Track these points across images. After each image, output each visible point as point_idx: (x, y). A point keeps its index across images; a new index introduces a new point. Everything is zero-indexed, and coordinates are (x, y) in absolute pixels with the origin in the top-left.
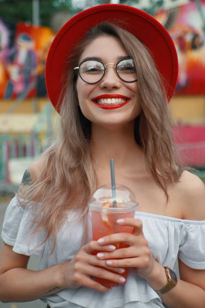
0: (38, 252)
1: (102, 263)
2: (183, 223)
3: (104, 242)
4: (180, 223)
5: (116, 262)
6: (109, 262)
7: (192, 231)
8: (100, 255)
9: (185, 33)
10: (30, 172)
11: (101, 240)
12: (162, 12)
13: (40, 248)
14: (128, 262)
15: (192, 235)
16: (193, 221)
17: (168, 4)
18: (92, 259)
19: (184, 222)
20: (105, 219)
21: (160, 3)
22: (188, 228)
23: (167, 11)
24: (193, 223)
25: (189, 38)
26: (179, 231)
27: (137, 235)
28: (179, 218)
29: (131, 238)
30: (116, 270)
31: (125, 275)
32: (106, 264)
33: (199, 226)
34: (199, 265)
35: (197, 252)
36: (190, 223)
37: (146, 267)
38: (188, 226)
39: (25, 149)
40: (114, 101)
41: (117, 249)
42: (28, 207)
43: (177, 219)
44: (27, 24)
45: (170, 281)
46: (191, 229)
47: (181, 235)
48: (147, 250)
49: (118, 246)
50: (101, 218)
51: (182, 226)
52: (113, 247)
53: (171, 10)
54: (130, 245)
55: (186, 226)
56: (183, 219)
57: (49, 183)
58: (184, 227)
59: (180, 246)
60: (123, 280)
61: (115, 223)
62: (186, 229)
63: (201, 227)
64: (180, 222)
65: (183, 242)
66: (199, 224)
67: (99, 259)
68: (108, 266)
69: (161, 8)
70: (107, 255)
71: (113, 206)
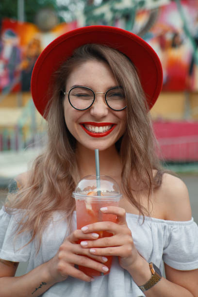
0: (24, 257)
1: (86, 251)
2: (165, 224)
3: (87, 230)
4: (163, 224)
5: (99, 251)
6: (92, 250)
7: (175, 232)
8: (83, 243)
9: (165, 31)
10: (17, 181)
11: (84, 229)
12: (144, 12)
13: (27, 254)
14: (111, 250)
15: (176, 236)
16: (176, 222)
17: (150, 4)
18: (76, 247)
19: (167, 223)
20: (89, 207)
21: (142, 3)
22: (172, 228)
23: (148, 12)
24: (177, 224)
25: (169, 37)
26: (162, 233)
27: (120, 224)
28: (162, 219)
29: (114, 226)
30: (99, 258)
31: (108, 264)
32: (89, 252)
33: (183, 227)
34: (185, 265)
35: (182, 252)
36: (173, 224)
37: (129, 256)
38: (172, 227)
39: (9, 143)
40: (101, 130)
41: (99, 237)
42: (14, 214)
43: (160, 220)
44: (12, 21)
45: (154, 273)
46: (174, 230)
47: (165, 237)
48: (130, 240)
49: (102, 234)
50: (85, 207)
51: (165, 227)
52: (96, 235)
53: (152, 10)
54: (114, 234)
55: (170, 227)
56: (165, 219)
57: (37, 189)
58: (167, 228)
59: (164, 249)
60: (106, 269)
61: (98, 211)
62: (169, 230)
63: (185, 227)
64: (163, 222)
65: (167, 243)
66: (183, 224)
67: (82, 247)
68: (91, 254)
69: (143, 8)
70: (90, 243)
71: (98, 195)
